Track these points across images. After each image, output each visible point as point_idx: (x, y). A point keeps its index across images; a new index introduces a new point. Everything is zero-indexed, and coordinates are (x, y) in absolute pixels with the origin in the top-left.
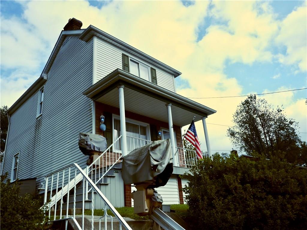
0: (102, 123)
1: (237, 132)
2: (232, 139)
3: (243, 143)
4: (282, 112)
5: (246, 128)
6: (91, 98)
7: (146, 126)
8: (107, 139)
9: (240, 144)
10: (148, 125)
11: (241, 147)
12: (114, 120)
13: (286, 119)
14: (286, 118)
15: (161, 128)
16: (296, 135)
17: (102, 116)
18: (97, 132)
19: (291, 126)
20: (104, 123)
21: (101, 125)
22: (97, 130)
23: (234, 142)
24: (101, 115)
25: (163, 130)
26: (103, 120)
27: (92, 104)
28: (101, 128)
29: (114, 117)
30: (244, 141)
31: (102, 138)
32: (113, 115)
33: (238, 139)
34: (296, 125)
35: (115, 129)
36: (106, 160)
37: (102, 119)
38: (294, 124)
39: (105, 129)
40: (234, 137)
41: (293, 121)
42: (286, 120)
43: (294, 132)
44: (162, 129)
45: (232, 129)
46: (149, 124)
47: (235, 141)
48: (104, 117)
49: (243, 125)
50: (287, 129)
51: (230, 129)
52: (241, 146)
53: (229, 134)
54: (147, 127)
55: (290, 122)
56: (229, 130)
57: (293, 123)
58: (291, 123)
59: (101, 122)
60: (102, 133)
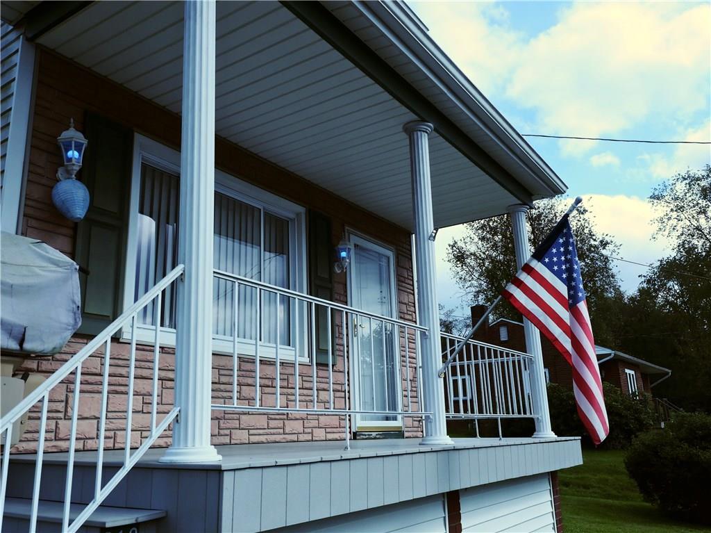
0: (68, 172)
1: (471, 254)
2: (459, 269)
3: (483, 282)
4: (586, 216)
5: (495, 246)
6: (17, 26)
7: (292, 216)
8: (83, 272)
9: (475, 283)
10: (298, 215)
11: (478, 292)
12: (145, 168)
13: (595, 233)
14: (594, 230)
15: (349, 234)
16: (613, 276)
17: (72, 134)
18: (33, 223)
19: (604, 252)
20: (80, 177)
21: (58, 181)
22: (31, 212)
23: (461, 278)
24: (67, 129)
25: (354, 239)
26: (73, 154)
27: (17, 59)
28: (57, 200)
29: (144, 150)
30: (486, 277)
31: (56, 263)
32: (139, 139)
33: (471, 270)
34: (614, 251)
35: (142, 212)
36: (78, 387)
37: (68, 149)
38: (610, 247)
39: (80, 211)
40: (462, 266)
41: (609, 241)
42: (593, 235)
43: (606, 269)
44: (352, 236)
45: (460, 244)
46: (301, 209)
47: (463, 273)
48: (85, 142)
49: (488, 236)
50: (592, 260)
51: (456, 243)
52: (477, 289)
53: (451, 256)
54: (293, 220)
55: (601, 242)
56: (453, 246)
57: (610, 245)
58: (604, 244)
59: (62, 165)
60: (64, 231)
